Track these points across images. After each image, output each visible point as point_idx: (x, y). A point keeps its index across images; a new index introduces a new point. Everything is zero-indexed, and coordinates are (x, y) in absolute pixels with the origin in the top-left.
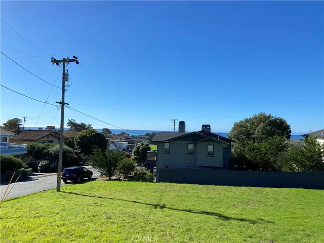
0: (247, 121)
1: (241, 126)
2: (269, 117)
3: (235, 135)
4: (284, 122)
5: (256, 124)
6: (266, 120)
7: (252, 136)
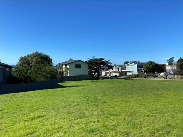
0: (28, 56)
1: (25, 59)
2: (40, 54)
3: (21, 65)
4: (48, 57)
5: (33, 58)
6: (38, 55)
7: (30, 65)
